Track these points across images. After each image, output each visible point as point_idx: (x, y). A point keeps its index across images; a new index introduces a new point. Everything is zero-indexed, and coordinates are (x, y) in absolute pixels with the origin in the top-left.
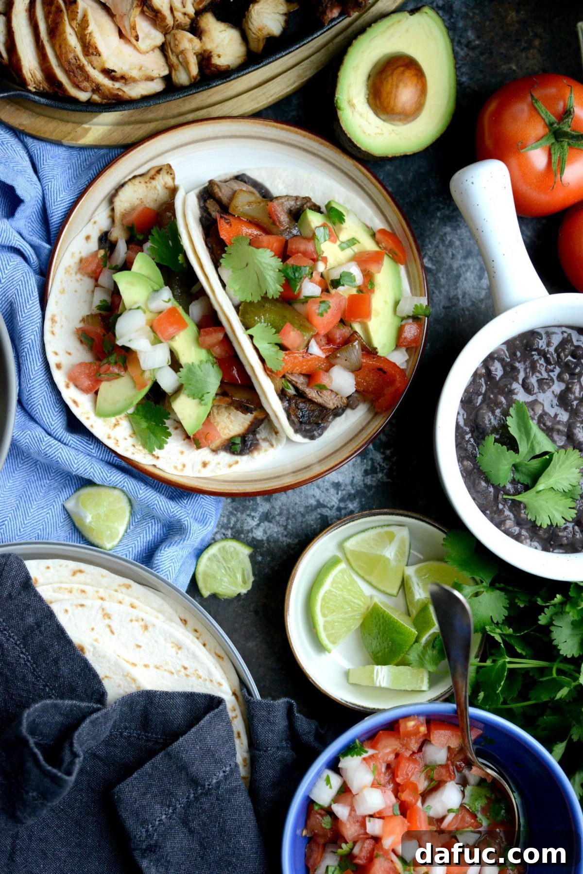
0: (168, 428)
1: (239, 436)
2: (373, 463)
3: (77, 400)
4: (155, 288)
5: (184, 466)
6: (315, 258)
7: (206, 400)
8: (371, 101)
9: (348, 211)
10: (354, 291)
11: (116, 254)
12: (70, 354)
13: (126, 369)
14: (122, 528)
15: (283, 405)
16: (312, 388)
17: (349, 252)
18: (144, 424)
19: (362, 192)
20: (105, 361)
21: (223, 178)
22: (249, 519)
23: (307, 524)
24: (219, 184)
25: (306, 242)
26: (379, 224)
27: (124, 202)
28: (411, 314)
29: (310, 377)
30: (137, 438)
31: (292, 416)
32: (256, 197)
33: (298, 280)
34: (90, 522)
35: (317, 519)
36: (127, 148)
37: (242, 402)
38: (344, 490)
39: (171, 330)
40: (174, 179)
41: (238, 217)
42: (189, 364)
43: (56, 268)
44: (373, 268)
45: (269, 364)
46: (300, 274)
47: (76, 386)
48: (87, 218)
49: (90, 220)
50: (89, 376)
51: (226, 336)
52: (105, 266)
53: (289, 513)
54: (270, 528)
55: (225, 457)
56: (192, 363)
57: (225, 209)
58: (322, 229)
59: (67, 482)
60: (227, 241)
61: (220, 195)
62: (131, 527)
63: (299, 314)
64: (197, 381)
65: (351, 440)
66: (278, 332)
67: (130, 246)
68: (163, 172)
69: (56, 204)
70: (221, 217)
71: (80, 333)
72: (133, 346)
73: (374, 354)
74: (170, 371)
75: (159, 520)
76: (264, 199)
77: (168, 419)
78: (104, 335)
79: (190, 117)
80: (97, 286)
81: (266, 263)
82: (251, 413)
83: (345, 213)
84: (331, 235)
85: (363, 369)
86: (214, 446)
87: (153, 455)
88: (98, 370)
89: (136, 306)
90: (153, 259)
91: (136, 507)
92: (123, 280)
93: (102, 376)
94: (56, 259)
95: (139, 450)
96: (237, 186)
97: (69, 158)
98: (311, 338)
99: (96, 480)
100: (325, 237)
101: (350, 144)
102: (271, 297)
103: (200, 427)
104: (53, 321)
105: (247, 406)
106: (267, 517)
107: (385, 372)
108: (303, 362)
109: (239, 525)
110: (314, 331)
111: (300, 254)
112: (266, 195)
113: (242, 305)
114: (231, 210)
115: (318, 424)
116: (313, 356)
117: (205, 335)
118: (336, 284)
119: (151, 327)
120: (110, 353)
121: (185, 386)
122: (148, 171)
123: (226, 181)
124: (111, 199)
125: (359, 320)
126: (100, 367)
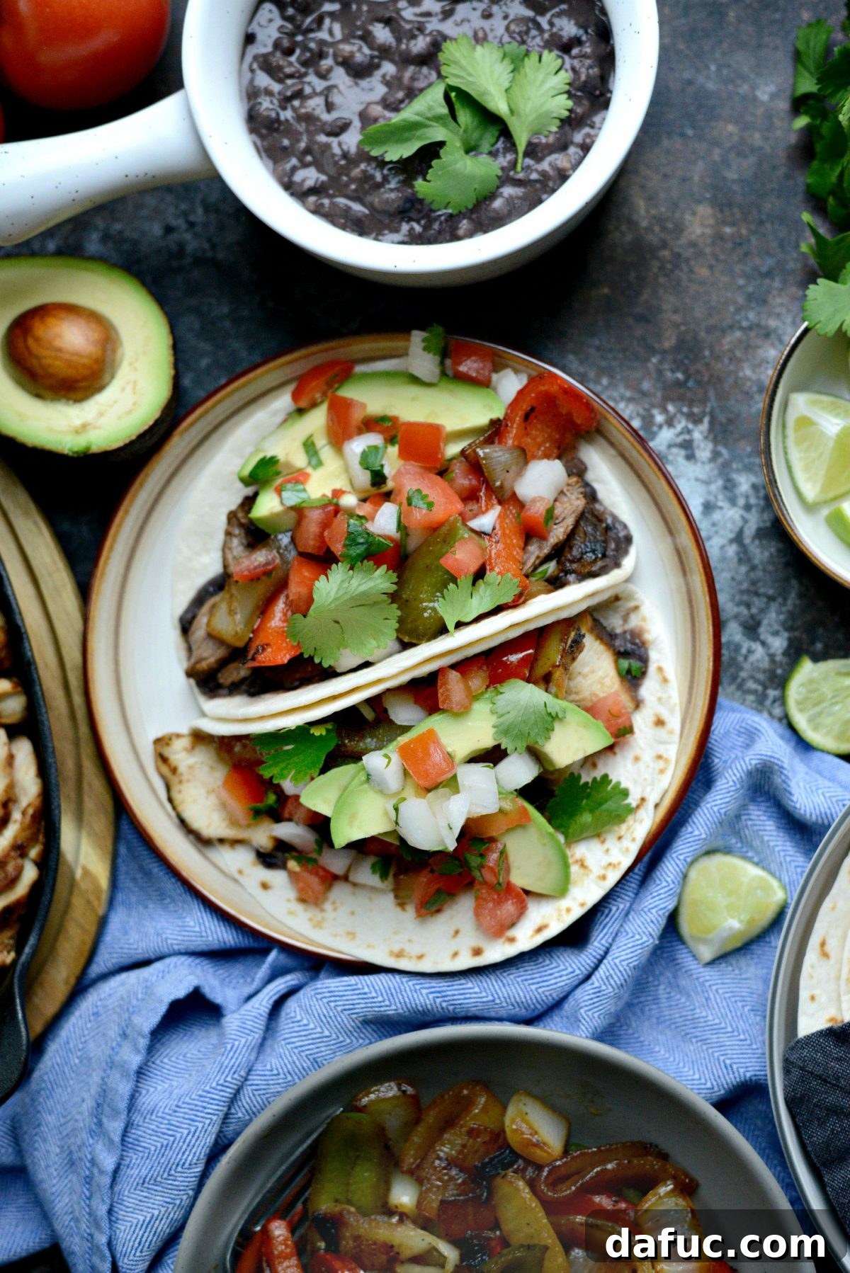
0: (595, 779)
1: (616, 662)
2: (675, 445)
3: (536, 927)
4: (364, 778)
5: (659, 757)
6: (333, 509)
7: (557, 709)
8: (79, 395)
9: (257, 450)
10: (393, 450)
11: (296, 842)
12: (457, 932)
13: (492, 840)
14: (754, 871)
15: (574, 583)
16: (549, 532)
17: (326, 453)
18: (587, 818)
19: (226, 426)
20: (476, 874)
21: (183, 654)
22: (752, 658)
23: (769, 562)
24: (193, 660)
25: (305, 523)
26: (283, 401)
27: (210, 820)
28: (437, 359)
29: (530, 533)
30: (609, 831)
31: (594, 569)
32: (222, 600)
33: (370, 540)
34: (740, 921)
35: (761, 546)
36: (120, 809)
37: (564, 650)
38: (716, 497)
39: (437, 757)
40: (178, 736)
41: (253, 632)
42: (496, 733)
43: (312, 942)
44: (357, 416)
45: (508, 599)
46: (360, 535)
47: (513, 925)
48: (231, 885)
49: (236, 881)
50: (499, 902)
51: (454, 667)
52: (315, 861)
53: (748, 592)
54: (770, 625)
55: (649, 689)
56: (494, 727)
57: (237, 654)
58: (285, 494)
59: (665, 955)
60: (293, 653)
61: (212, 660)
62: (750, 854)
63: (426, 543)
64: (524, 722)
65: (639, 476)
66: (454, 580)
67: (286, 815)
68: (167, 752)
69: (204, 934)
70: (253, 659)
71: (423, 911)
72: (458, 825)
73: (500, 425)
74: (504, 765)
75: (743, 807)
76: (226, 588)
77: (579, 777)
78: (432, 871)
79: (78, 699)
80: (346, 878)
81: (338, 590)
82: (584, 636)
83: (261, 456)
84: (297, 481)
85: (523, 445)
86: (630, 705)
87: (638, 807)
88: (491, 887)
89: (394, 812)
90: (312, 779)
91: (719, 843)
92: (344, 834)
93: (501, 880)
94: (298, 940)
95: (628, 829)
96: (199, 631)
97: (129, 907)
98: (466, 526)
99: (671, 907)
100: (298, 491)
101: (147, 437)
102: (395, 587)
103: (600, 724)
104: (400, 955)
105: (573, 642)
106: (751, 629)
107: (533, 409)
108: (505, 543)
109: (761, 676)
110: (456, 521)
111: (326, 534)
112: (219, 584)
113: (401, 637)
114: (240, 644)
115: (608, 529)
116: (498, 527)
117: (450, 701)
118: (378, 478)
119: (429, 790)
120: (464, 864)
121: (530, 742)
122: (163, 777)
123: (190, 650)
124: (202, 842)
125: (442, 445)
126: (485, 883)
